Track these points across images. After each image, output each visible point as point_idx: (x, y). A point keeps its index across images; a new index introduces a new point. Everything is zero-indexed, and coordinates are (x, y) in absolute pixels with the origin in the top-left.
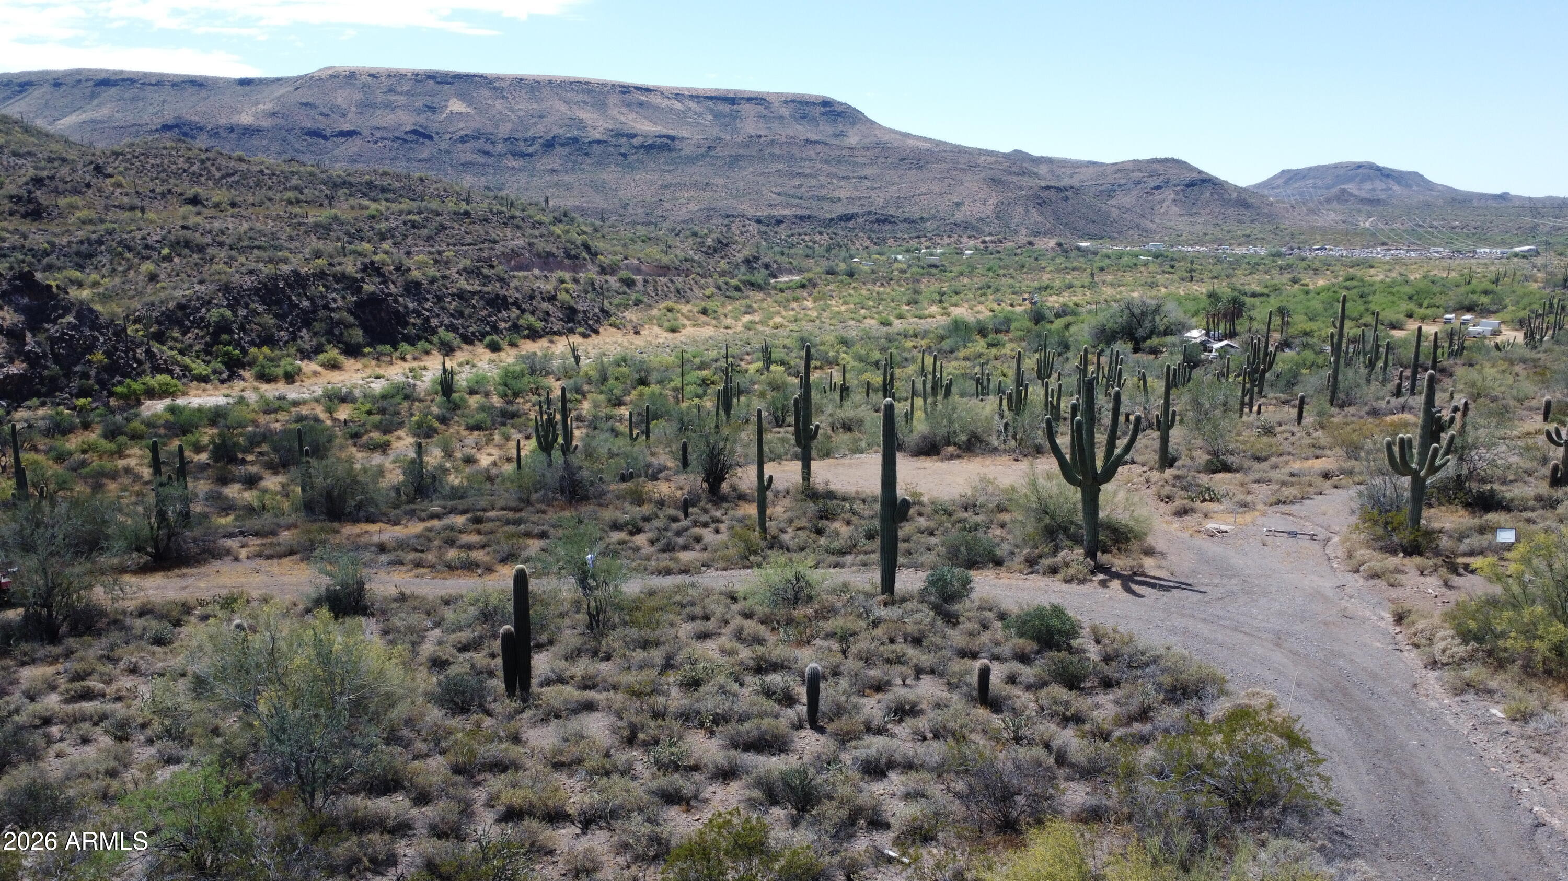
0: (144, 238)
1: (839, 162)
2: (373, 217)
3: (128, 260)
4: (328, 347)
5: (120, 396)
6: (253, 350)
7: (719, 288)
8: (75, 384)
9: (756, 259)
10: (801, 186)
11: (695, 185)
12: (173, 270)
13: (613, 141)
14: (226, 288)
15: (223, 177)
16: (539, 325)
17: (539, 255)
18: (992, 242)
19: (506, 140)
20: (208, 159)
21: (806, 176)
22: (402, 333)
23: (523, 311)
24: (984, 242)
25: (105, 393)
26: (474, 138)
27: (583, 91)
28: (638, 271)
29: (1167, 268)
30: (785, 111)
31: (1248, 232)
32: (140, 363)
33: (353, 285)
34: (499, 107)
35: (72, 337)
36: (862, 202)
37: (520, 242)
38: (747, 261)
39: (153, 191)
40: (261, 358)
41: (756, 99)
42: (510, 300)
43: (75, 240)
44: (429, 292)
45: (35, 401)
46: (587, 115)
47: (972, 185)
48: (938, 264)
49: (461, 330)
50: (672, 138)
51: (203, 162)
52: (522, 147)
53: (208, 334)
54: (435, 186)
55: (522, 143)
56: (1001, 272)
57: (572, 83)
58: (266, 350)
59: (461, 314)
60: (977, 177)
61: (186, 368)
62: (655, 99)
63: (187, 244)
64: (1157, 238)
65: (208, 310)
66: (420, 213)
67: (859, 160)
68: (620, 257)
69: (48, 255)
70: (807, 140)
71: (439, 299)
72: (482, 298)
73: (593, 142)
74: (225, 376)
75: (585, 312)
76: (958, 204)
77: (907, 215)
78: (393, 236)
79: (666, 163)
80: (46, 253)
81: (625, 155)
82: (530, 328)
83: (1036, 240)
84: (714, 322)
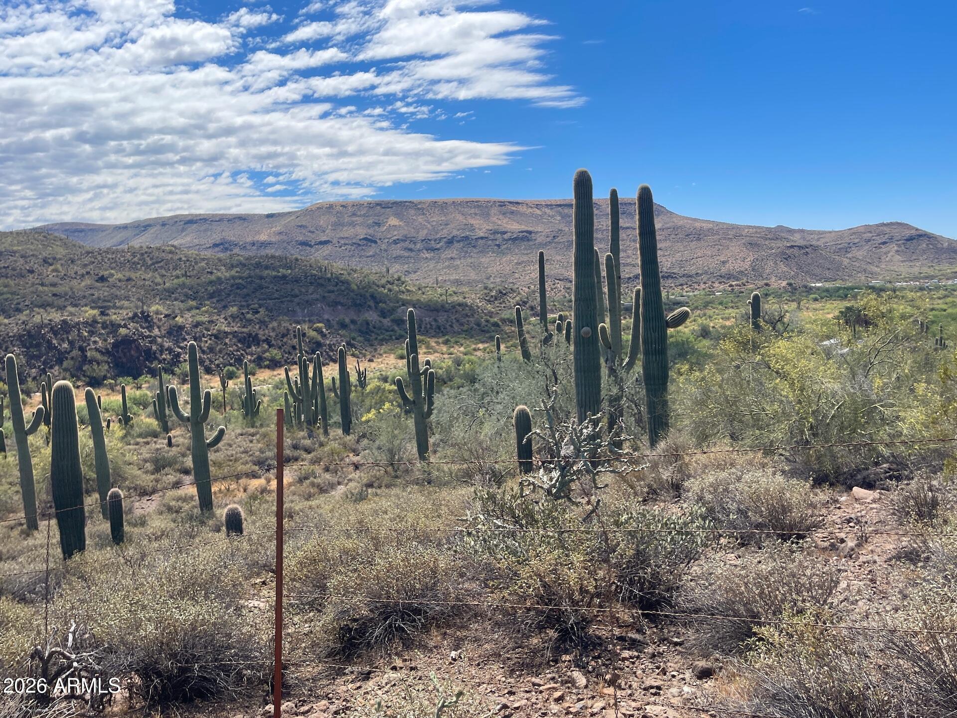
13: (492, 237)
16: (281, 357)
19: (423, 241)
23: (270, 346)
26: (403, 240)
27: (475, 207)
33: (116, 330)
34: (420, 220)
42: (263, 338)
46: (476, 222)
47: (735, 248)
50: (530, 233)
52: (433, 244)
60: (739, 243)
62: (522, 209)
73: (479, 238)
76: (724, 263)
79: (525, 249)
81: (499, 245)
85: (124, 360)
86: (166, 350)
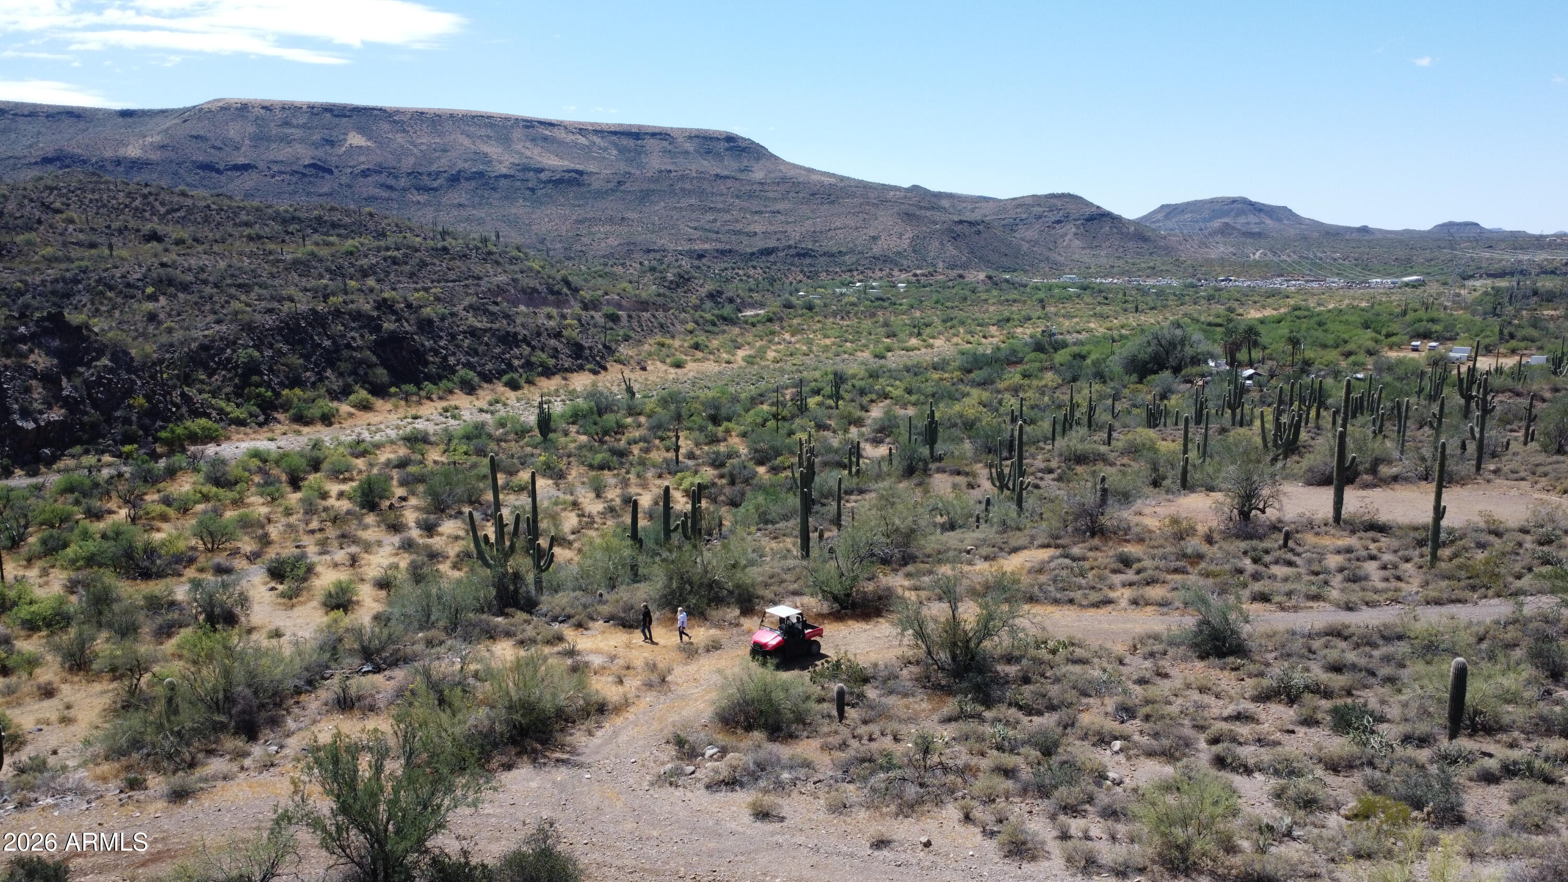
0: (123, 277)
1: (750, 196)
2: (351, 253)
3: (110, 299)
4: (357, 387)
5: (165, 442)
6: (286, 392)
7: (697, 323)
8: (118, 430)
9: (720, 293)
10: (715, 220)
11: (611, 220)
12: (172, 310)
13: (520, 175)
14: (249, 328)
15: (168, 212)
16: (551, 362)
17: (523, 291)
18: (923, 275)
19: (409, 174)
20: (150, 194)
21: (719, 211)
22: (423, 372)
23: (533, 348)
24: (915, 275)
25: (150, 438)
26: (376, 172)
27: (486, 126)
28: (620, 306)
29: (1100, 299)
30: (689, 146)
31: (1151, 264)
32: (178, 407)
33: (371, 324)
34: (400, 140)
35: (110, 380)
36: (778, 236)
37: (502, 278)
38: (711, 296)
39: (108, 227)
40: (296, 400)
41: (660, 134)
42: (520, 337)
43: (49, 279)
44: (441, 330)
45: (78, 449)
46: (492, 150)
47: (885, 220)
48: (885, 297)
49: (479, 369)
50: (581, 173)
51: (145, 197)
52: (426, 181)
53: (236, 375)
54: (386, 221)
55: (425, 177)
56: (949, 304)
57: (474, 117)
58: (297, 391)
59: (476, 353)
60: (890, 212)
61: (221, 411)
62: (560, 134)
63: (171, 282)
64: (1067, 270)
65: (234, 351)
66: (398, 249)
67: (770, 195)
68: (600, 293)
69: (22, 295)
70: (717, 175)
71: (453, 337)
72: (493, 335)
73: (500, 176)
74: (261, 419)
75: (591, 348)
76: (874, 239)
77: (826, 249)
78: (375, 273)
79: (576, 198)
80: (20, 293)
81: (532, 190)
82: (542, 364)
83: (965, 273)
84: (711, 357)
86: (431, 350)
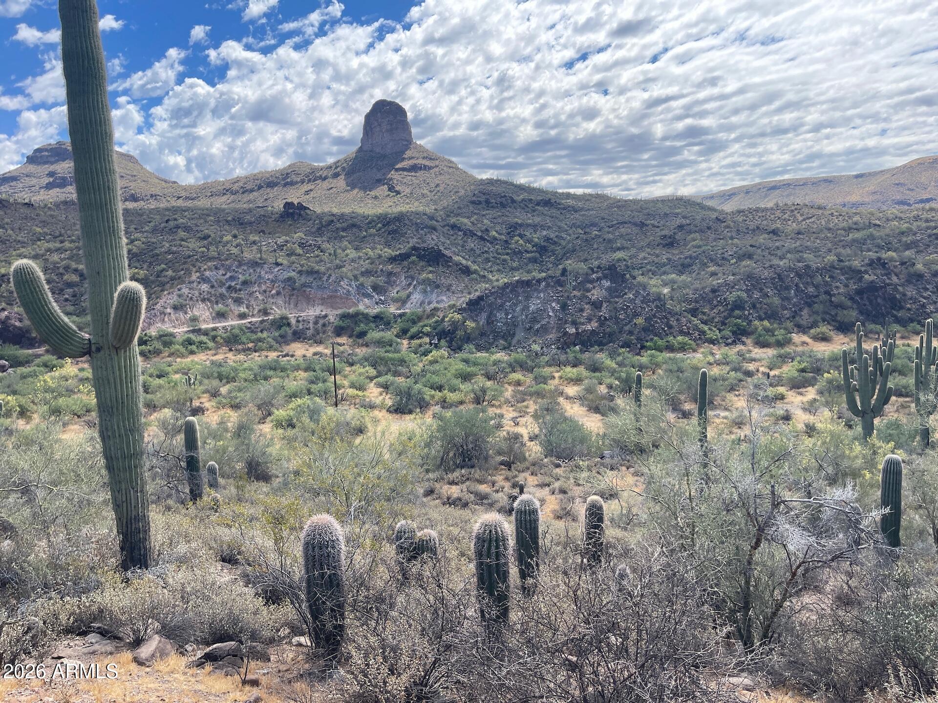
4: (821, 324)
5: (648, 349)
6: (757, 323)
8: (624, 337)
14: (748, 278)
22: (895, 316)
25: (639, 346)
32: (670, 327)
33: (856, 274)
35: (629, 307)
40: (761, 328)
45: (596, 348)
53: (727, 310)
58: (766, 323)
61: (702, 333)
65: (731, 293)
74: (730, 341)
85: (870, 308)
86: (911, 299)
